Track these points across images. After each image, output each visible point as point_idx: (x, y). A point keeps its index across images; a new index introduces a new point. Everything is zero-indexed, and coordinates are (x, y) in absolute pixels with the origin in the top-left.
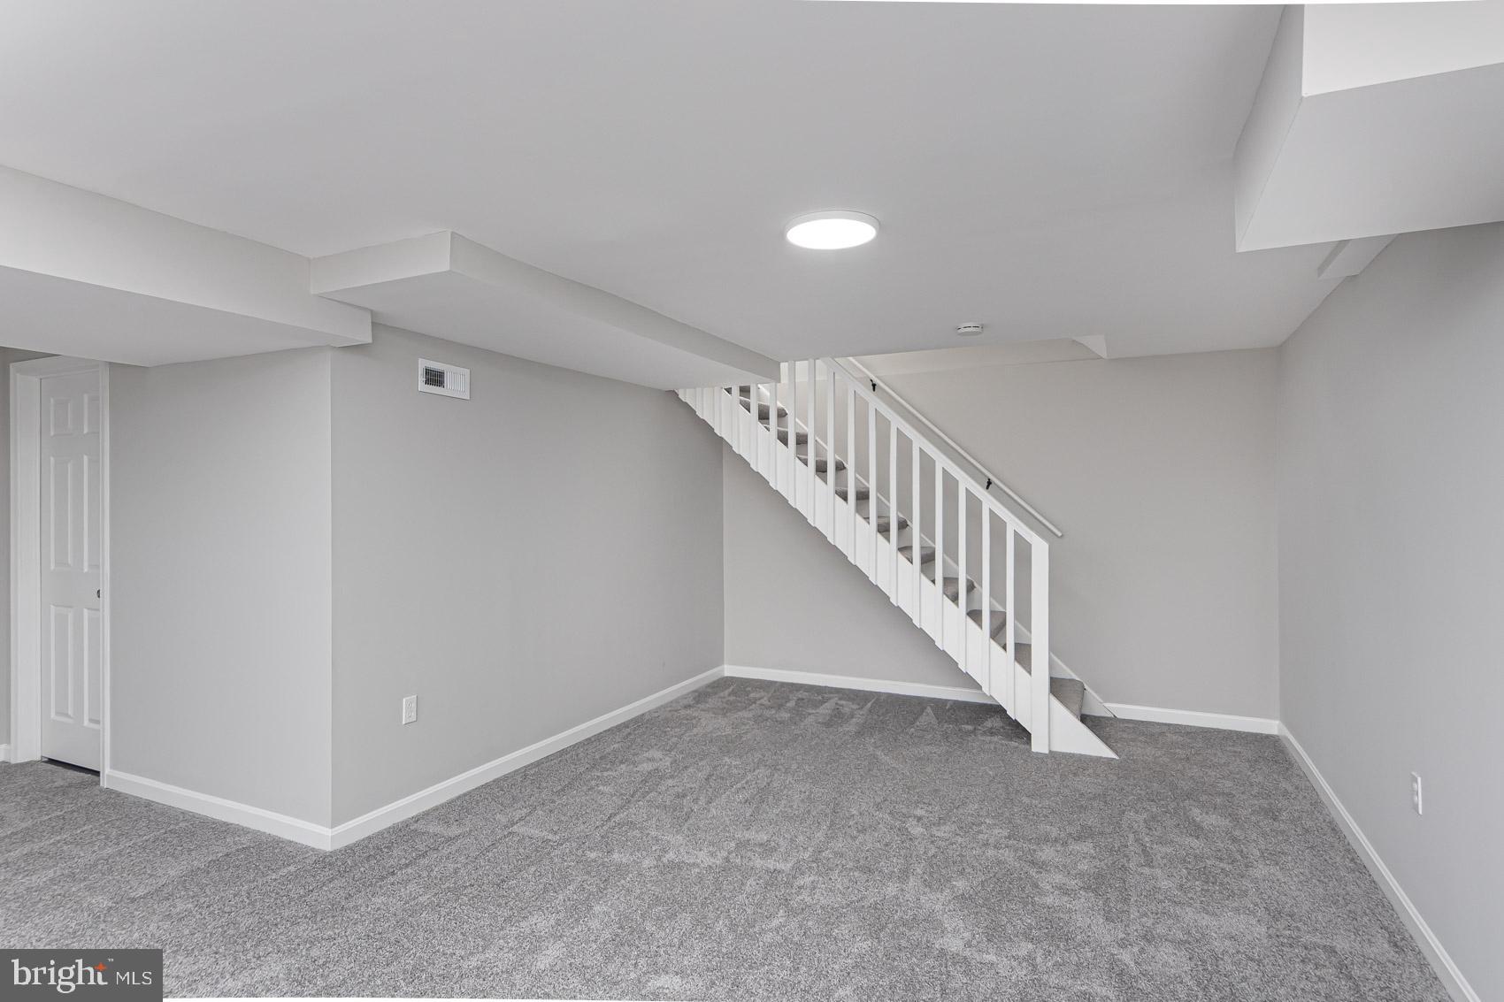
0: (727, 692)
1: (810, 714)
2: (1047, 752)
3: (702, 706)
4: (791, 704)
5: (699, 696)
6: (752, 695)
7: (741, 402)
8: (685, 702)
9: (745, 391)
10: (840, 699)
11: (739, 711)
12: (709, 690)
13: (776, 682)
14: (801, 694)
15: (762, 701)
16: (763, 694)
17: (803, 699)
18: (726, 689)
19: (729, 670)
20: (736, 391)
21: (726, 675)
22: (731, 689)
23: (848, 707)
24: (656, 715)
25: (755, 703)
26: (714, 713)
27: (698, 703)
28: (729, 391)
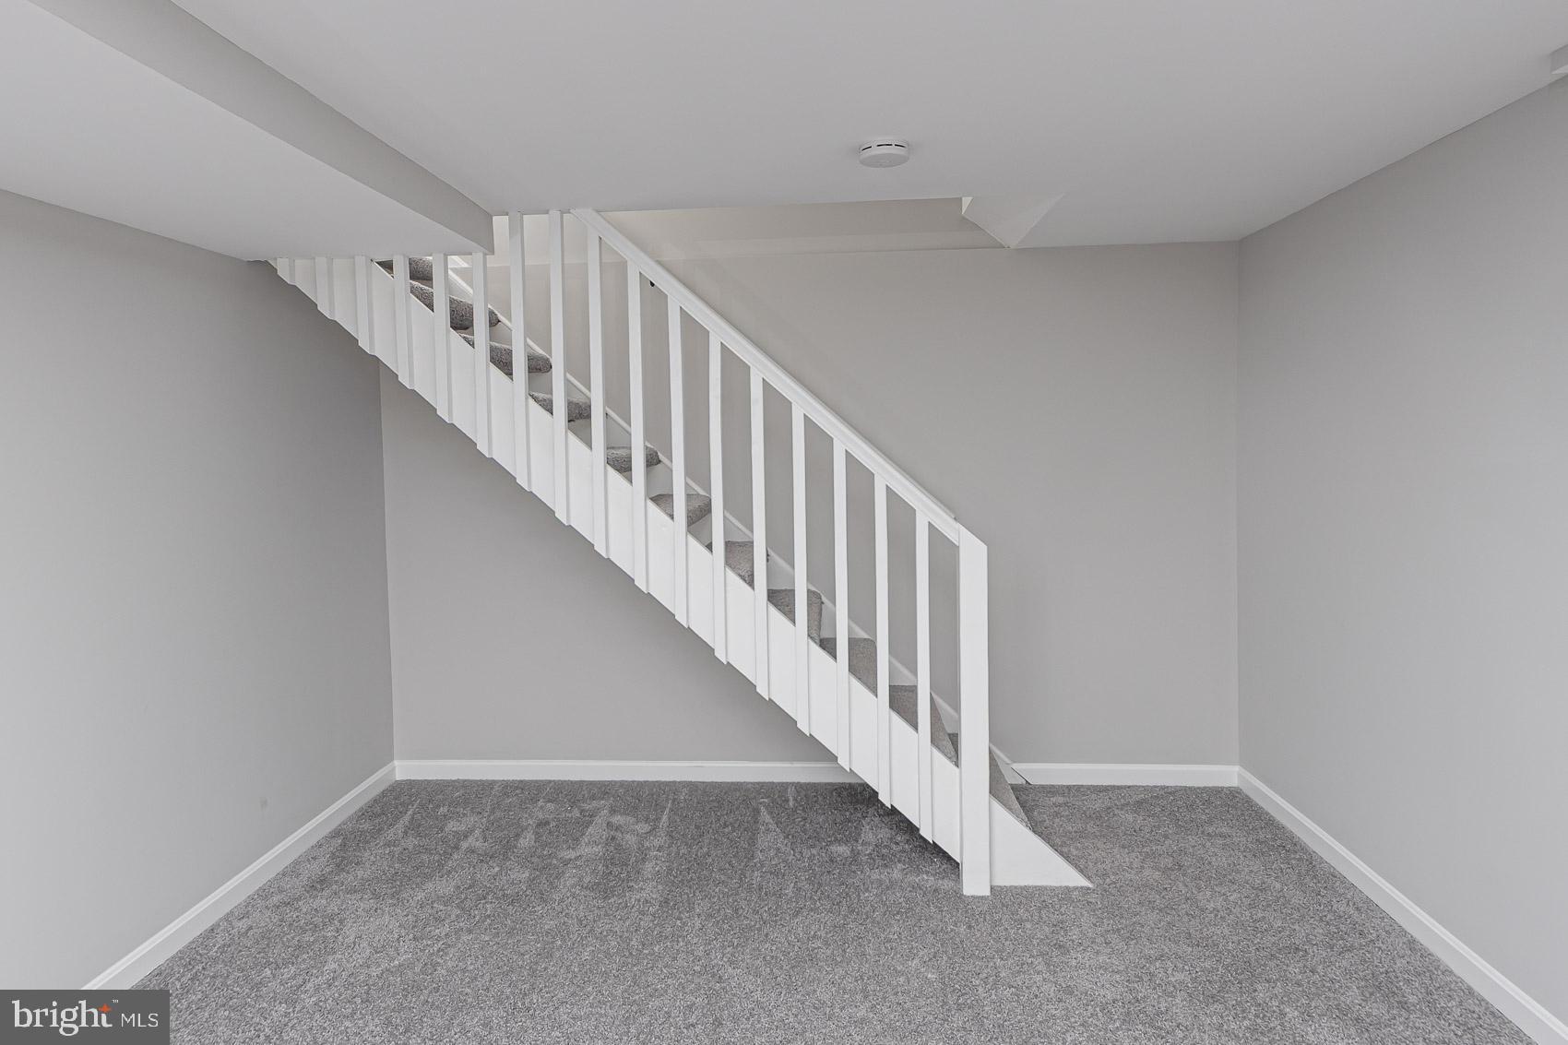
0: (400, 826)
1: (566, 863)
2: (987, 893)
3: (350, 878)
4: (527, 841)
5: (344, 845)
6: (452, 826)
7: (413, 290)
8: (315, 869)
9: (420, 274)
10: (613, 811)
11: (428, 877)
12: (366, 826)
13: (492, 784)
14: (543, 811)
15: (471, 842)
16: (472, 819)
17: (547, 823)
18: (397, 819)
19: (404, 769)
20: (401, 269)
21: (398, 778)
22: (407, 818)
23: (633, 830)
24: (243, 925)
25: (457, 848)
26: (376, 896)
27: (340, 868)
28: (388, 266)
